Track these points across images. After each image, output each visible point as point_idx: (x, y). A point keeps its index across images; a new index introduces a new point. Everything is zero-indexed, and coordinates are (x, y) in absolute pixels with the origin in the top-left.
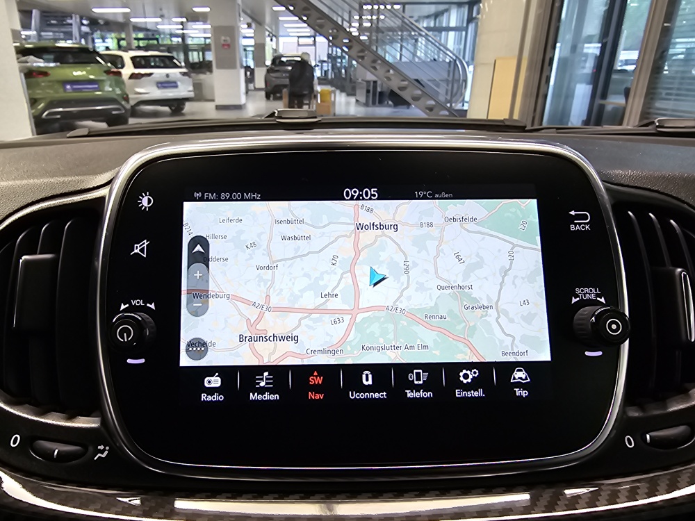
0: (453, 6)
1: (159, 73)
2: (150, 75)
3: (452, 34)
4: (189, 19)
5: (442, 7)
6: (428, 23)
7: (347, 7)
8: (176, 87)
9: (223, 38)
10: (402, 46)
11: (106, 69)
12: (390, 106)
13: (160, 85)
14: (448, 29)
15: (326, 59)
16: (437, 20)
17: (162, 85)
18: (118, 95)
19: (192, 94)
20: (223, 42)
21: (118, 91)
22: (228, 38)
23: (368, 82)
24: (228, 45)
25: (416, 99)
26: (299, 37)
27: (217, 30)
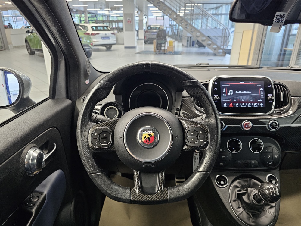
0: (224, 4)
1: (102, 33)
2: (98, 34)
3: (223, 16)
4: (112, 9)
5: (219, 5)
6: (213, 12)
7: (178, 5)
8: (109, 39)
9: (128, 18)
10: (202, 22)
11: (84, 32)
12: (197, 47)
13: (103, 38)
14: (221, 14)
15: (168, 26)
16: (217, 10)
17: (104, 38)
18: (89, 43)
19: (115, 42)
20: (128, 20)
21: (89, 41)
22: (130, 19)
23: (188, 37)
24: (130, 21)
25: (209, 45)
26: (157, 16)
27: (125, 15)
